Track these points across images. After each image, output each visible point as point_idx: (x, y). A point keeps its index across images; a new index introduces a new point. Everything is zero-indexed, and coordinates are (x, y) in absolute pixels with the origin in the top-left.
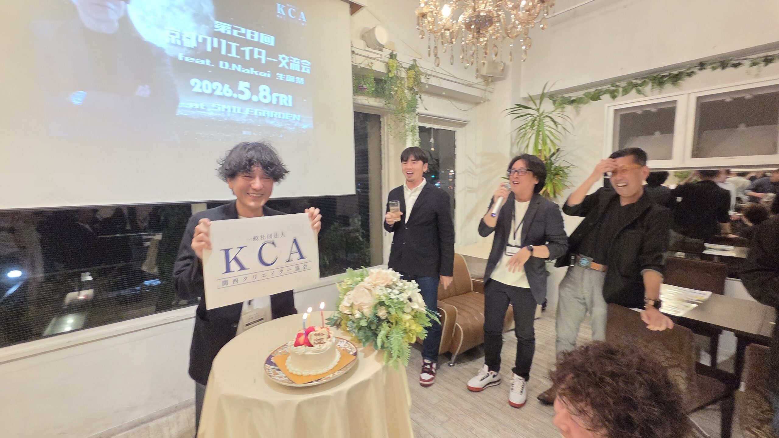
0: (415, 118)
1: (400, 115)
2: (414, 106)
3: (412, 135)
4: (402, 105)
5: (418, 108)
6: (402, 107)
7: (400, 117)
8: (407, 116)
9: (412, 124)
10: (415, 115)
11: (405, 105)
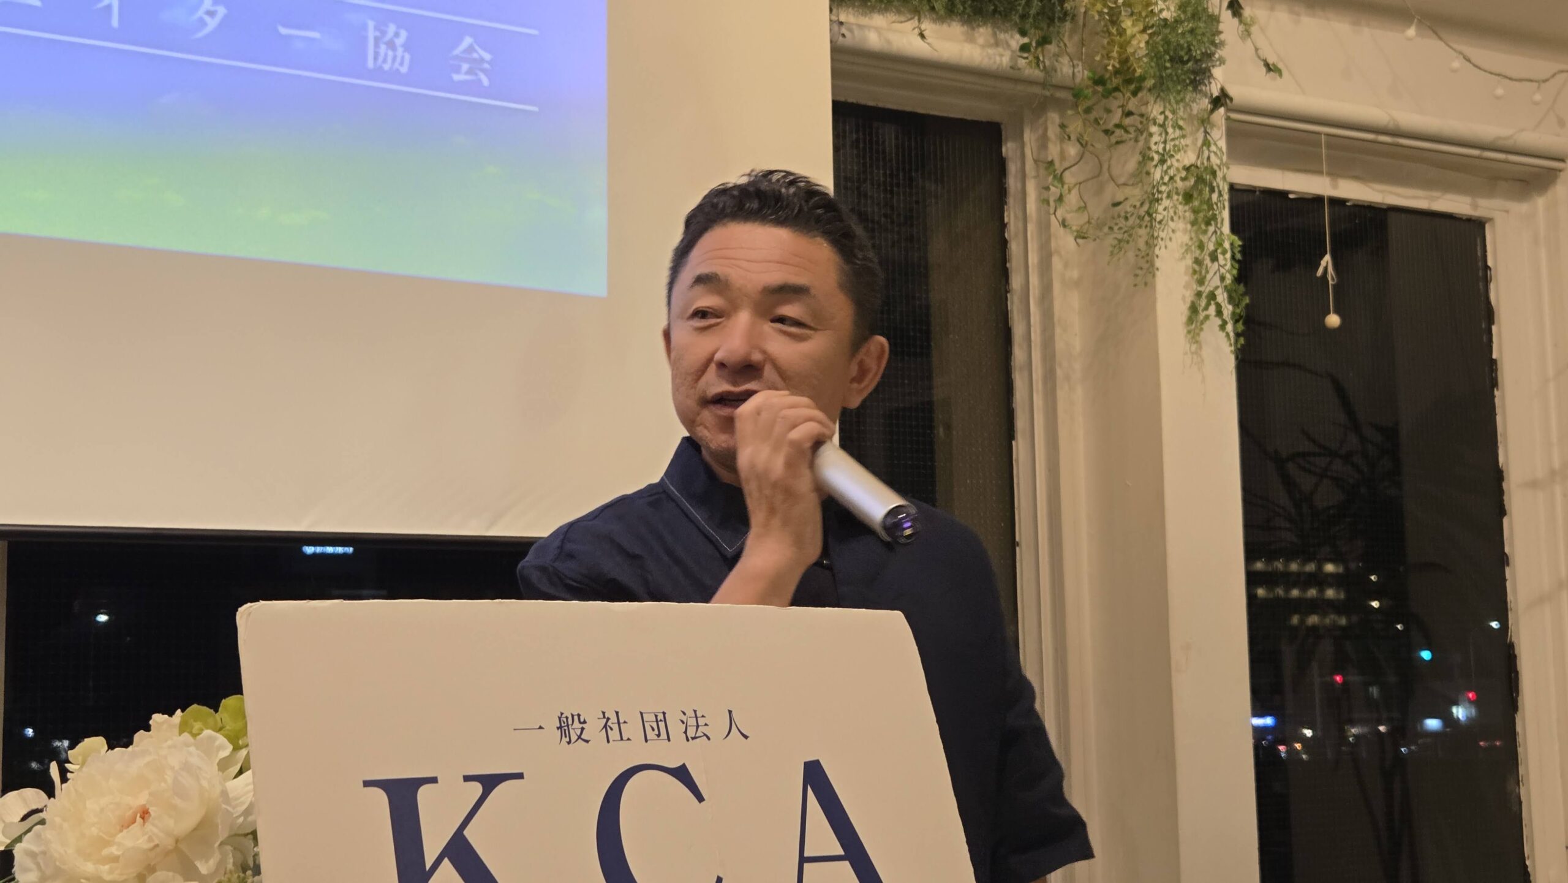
0: (1205, 121)
1: (1114, 103)
2: (1197, 53)
3: (1193, 223)
4: (1123, 46)
5: (1222, 61)
6: (1124, 61)
7: (1117, 116)
8: (1155, 110)
9: (1189, 158)
10: (1205, 103)
11: (1139, 45)
